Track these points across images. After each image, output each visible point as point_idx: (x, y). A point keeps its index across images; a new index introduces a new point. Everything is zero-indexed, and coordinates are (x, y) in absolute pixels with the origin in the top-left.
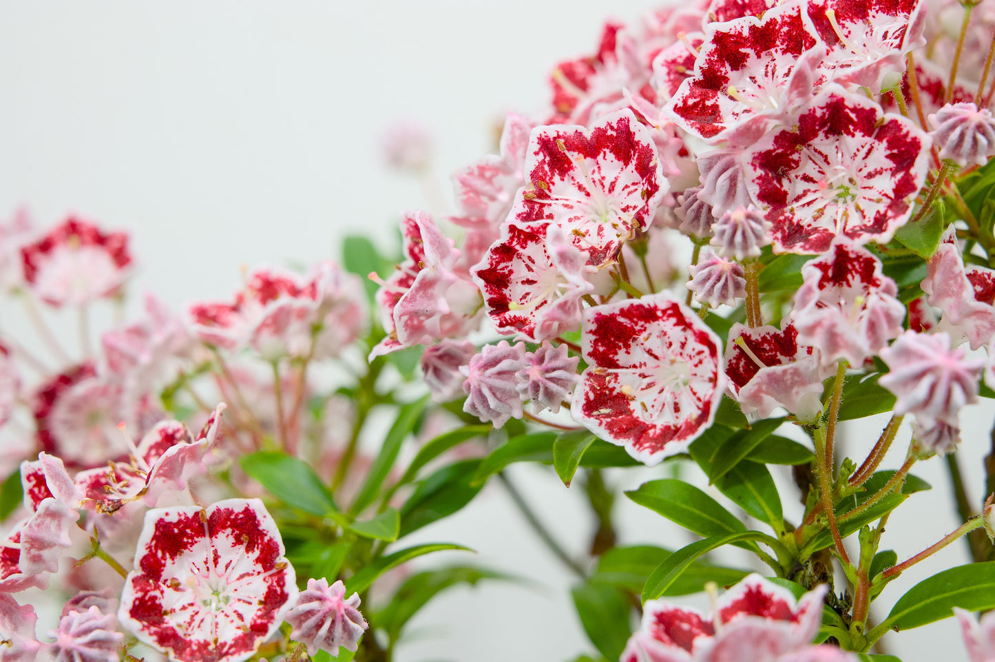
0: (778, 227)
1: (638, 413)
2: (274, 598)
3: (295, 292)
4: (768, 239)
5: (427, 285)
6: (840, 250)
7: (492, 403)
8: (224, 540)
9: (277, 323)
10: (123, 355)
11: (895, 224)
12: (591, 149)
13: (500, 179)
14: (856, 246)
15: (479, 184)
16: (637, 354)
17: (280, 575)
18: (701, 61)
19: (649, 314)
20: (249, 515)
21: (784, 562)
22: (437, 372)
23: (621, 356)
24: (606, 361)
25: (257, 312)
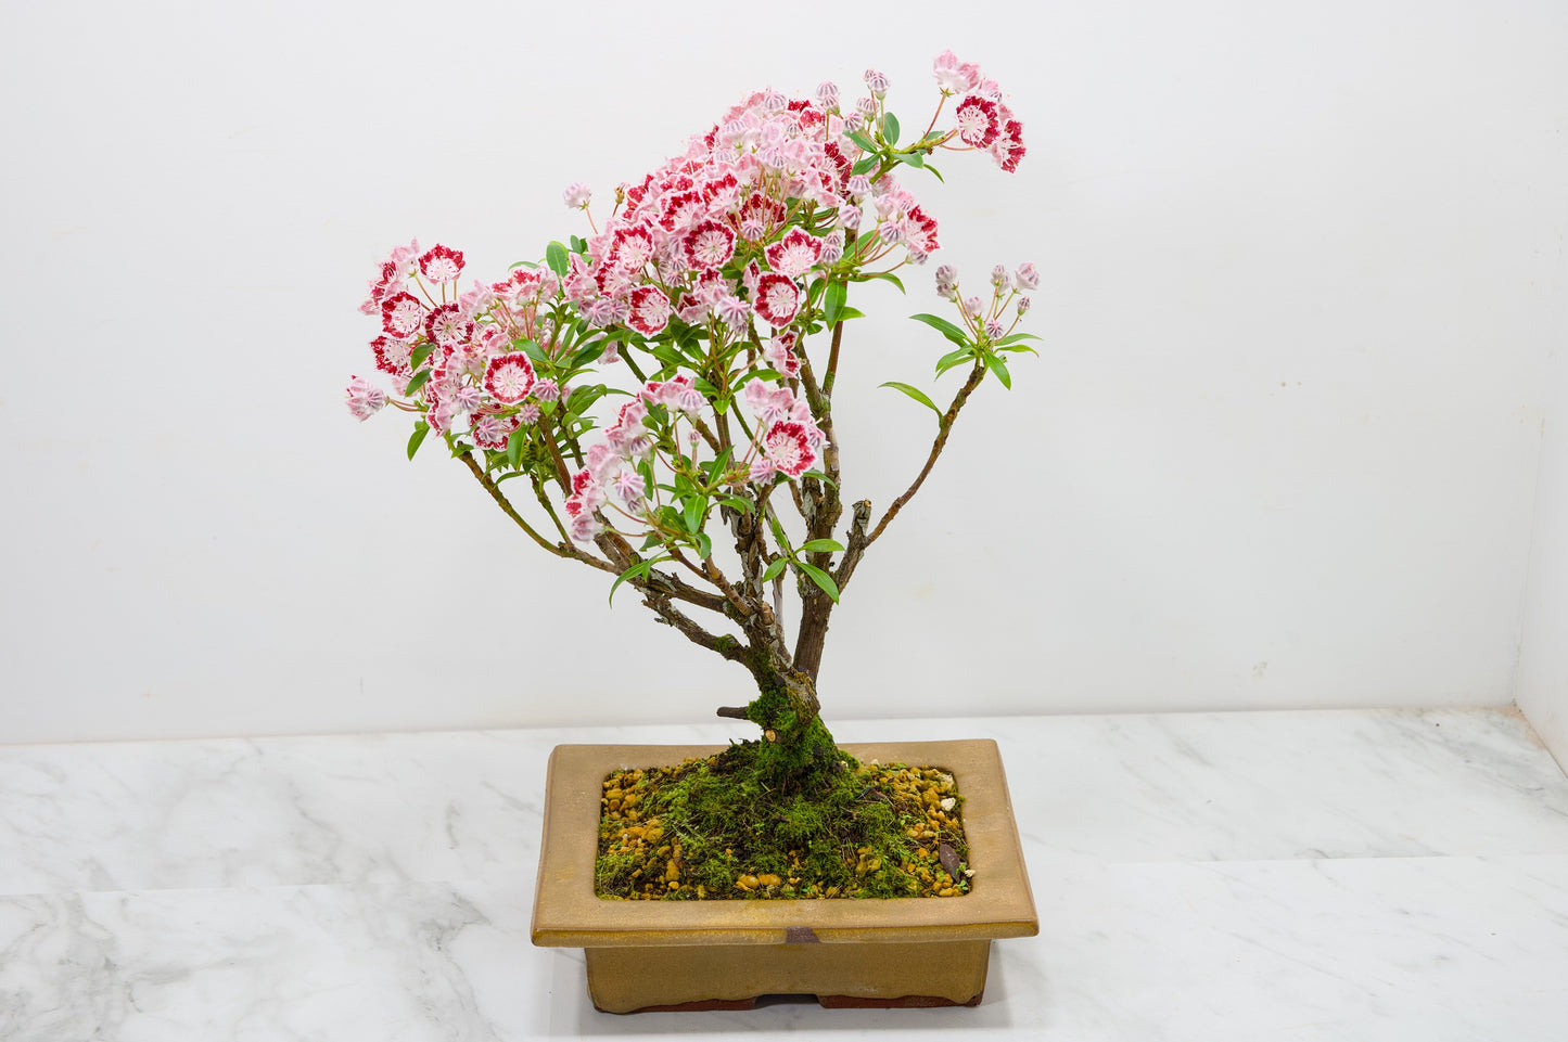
0: (690, 261)
1: (646, 323)
2: (530, 383)
3: (532, 279)
4: (686, 265)
5: (578, 280)
6: (709, 270)
7: (601, 320)
8: (513, 364)
9: (526, 291)
11: (725, 262)
12: (632, 234)
13: (604, 242)
14: (713, 269)
15: (597, 244)
16: (646, 304)
17: (532, 375)
18: (667, 207)
19: (648, 291)
20: (521, 357)
21: (701, 372)
22: (583, 309)
23: (641, 304)
24: (636, 306)
25: (517, 287)
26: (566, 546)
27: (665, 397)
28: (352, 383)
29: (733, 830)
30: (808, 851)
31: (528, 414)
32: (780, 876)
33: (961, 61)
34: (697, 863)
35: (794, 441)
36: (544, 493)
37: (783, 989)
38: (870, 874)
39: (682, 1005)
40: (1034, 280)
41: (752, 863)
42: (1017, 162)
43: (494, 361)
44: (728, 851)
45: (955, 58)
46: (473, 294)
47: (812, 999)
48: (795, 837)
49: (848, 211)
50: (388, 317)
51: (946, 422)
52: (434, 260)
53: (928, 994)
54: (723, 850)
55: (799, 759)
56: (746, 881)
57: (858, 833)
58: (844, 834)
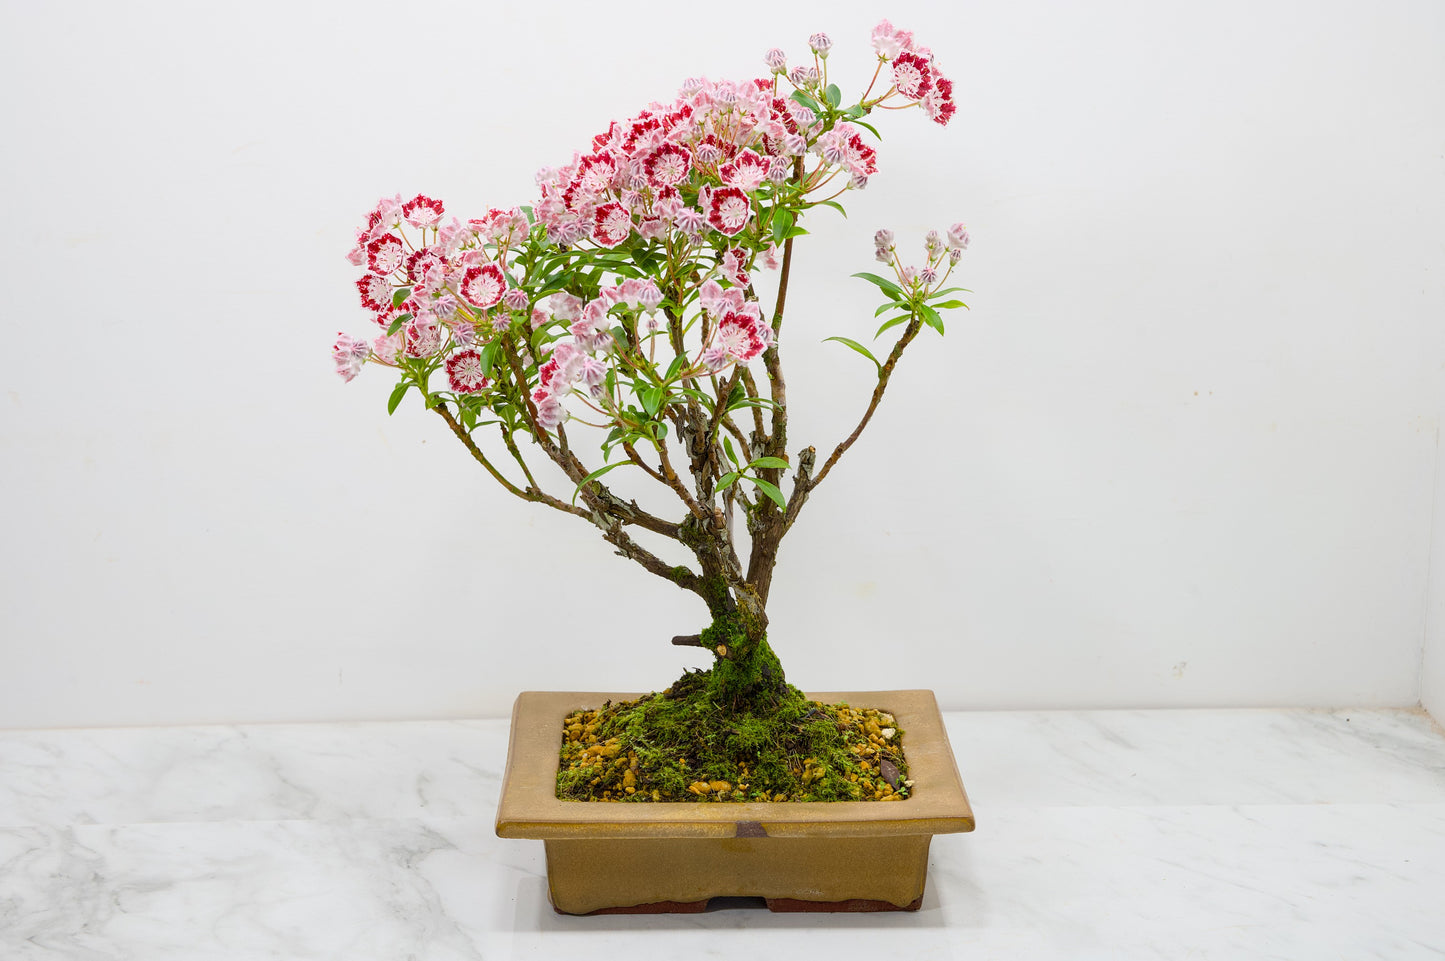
0: (650, 180)
1: (610, 237)
2: (502, 290)
3: (504, 214)
4: (646, 184)
5: (547, 202)
6: (667, 187)
8: (487, 275)
10: (446, 236)
11: (681, 180)
12: (597, 160)
13: (571, 171)
14: (671, 186)
15: (565, 173)
16: (610, 220)
17: (504, 284)
18: (629, 133)
19: (612, 207)
20: (495, 267)
22: (552, 233)
23: (605, 220)
24: (600, 222)
25: (491, 221)
26: (533, 491)
27: (626, 295)
28: (340, 338)
29: (687, 742)
30: (757, 762)
31: (500, 321)
32: (730, 782)
33: (897, 28)
34: (652, 771)
35: (744, 332)
36: (513, 442)
37: (732, 890)
38: (815, 781)
39: (637, 906)
40: (965, 238)
41: (704, 771)
42: (948, 118)
43: (469, 271)
44: (682, 760)
45: (891, 26)
46: (451, 229)
47: (759, 902)
48: (745, 748)
49: (794, 139)
50: (373, 258)
51: (885, 373)
52: (416, 208)
53: (871, 897)
54: (677, 760)
55: (748, 675)
56: (697, 787)
57: (804, 745)
58: (790, 746)
